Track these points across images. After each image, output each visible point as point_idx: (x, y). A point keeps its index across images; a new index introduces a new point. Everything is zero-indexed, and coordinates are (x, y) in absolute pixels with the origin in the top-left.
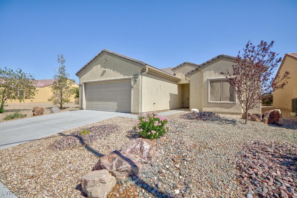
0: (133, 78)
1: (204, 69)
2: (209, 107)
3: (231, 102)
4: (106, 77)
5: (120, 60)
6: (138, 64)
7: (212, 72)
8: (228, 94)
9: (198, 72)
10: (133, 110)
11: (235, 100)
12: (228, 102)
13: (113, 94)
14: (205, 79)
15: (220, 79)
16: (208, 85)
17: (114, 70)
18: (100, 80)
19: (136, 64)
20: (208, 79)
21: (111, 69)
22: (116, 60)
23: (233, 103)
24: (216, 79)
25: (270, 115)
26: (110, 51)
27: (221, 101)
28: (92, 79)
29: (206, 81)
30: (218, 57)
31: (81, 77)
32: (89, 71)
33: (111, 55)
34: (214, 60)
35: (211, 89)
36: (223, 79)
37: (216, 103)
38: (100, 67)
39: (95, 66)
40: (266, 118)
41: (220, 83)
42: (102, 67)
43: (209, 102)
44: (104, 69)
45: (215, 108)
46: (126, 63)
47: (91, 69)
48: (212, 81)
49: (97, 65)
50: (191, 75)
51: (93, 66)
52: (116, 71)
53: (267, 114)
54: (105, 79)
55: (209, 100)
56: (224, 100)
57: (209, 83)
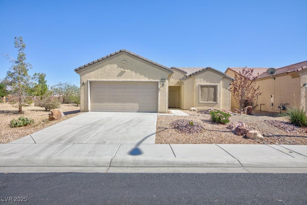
0: (160, 81)
1: (196, 76)
2: (200, 106)
3: (214, 102)
4: (125, 78)
5: (144, 63)
6: (166, 70)
7: (202, 79)
8: (212, 97)
9: (191, 77)
10: (160, 110)
11: (217, 101)
12: (213, 102)
13: (133, 95)
14: (197, 85)
15: (208, 85)
16: (199, 89)
17: (136, 73)
18: (117, 80)
19: (164, 70)
20: (199, 85)
21: (132, 70)
22: (139, 62)
23: (216, 103)
24: (205, 85)
25: (247, 109)
26: (132, 52)
27: (208, 101)
28: (103, 78)
29: (198, 86)
30: (207, 68)
31: (84, 74)
32: (98, 69)
33: (134, 56)
34: (203, 70)
35: (201, 93)
36: (209, 85)
37: (205, 103)
38: (117, 67)
39: (108, 64)
40: (246, 111)
41: (207, 88)
42: (119, 66)
43: (200, 102)
44: (122, 70)
45: (204, 107)
46: (152, 67)
47: (101, 67)
48: (202, 87)
49: (111, 64)
50: (185, 80)
51: (106, 65)
52: (139, 73)
53: (246, 109)
54: (126, 80)
55: (200, 101)
56: (210, 100)
57: (200, 88)
